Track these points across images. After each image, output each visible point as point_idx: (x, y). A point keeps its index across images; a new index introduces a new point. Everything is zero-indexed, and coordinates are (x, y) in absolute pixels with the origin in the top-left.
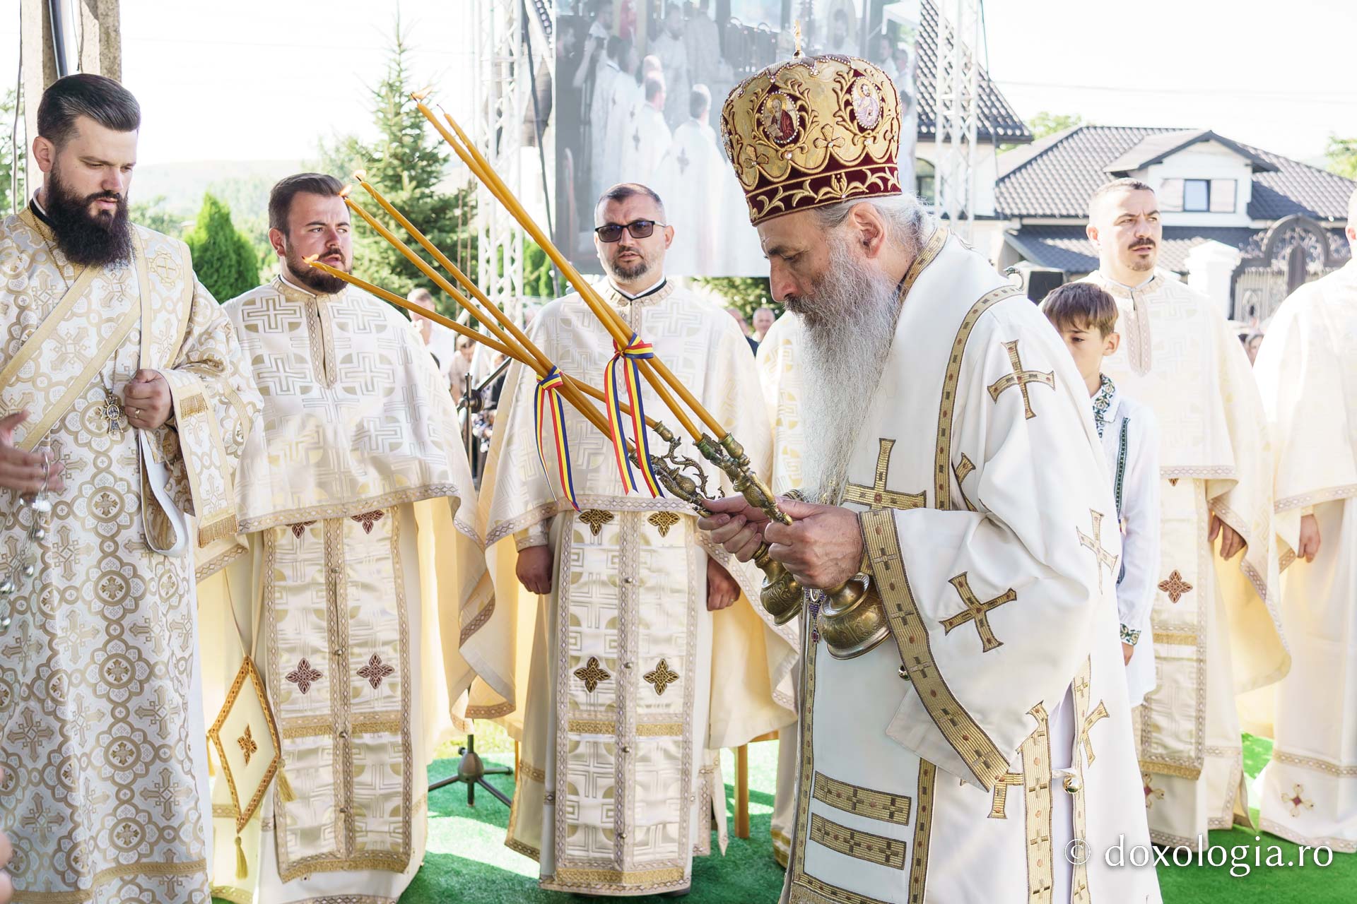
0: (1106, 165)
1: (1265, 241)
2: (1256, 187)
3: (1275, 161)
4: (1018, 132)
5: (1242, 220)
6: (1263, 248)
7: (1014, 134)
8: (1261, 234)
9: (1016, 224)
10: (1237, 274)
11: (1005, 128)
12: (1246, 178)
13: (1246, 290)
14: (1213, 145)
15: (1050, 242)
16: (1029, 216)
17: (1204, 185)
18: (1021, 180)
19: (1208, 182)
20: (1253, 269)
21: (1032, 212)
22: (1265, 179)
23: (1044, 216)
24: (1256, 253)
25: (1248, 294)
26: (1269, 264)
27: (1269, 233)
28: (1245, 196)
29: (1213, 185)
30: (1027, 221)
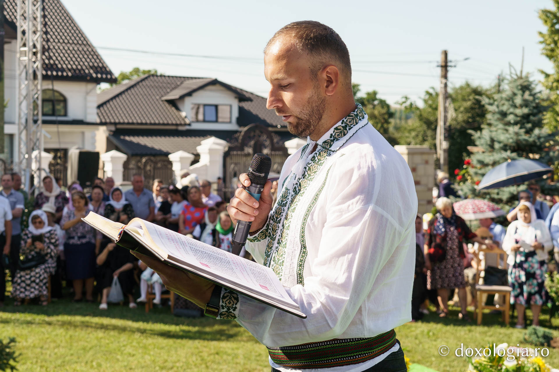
0: (162, 96)
1: (241, 138)
2: (241, 110)
3: (251, 96)
4: (109, 76)
5: (233, 127)
6: (240, 141)
7: (107, 77)
8: (238, 134)
9: (113, 128)
10: (226, 155)
11: (102, 74)
12: (235, 104)
13: (231, 164)
14: (218, 87)
15: (127, 138)
16: (120, 123)
17: (213, 108)
18: (116, 104)
19: (216, 107)
20: (235, 153)
21: (122, 121)
22: (246, 105)
23: (128, 123)
24: (236, 144)
25: (232, 166)
26: (242, 149)
27: (242, 134)
28: (235, 114)
29: (220, 108)
30: (119, 126)
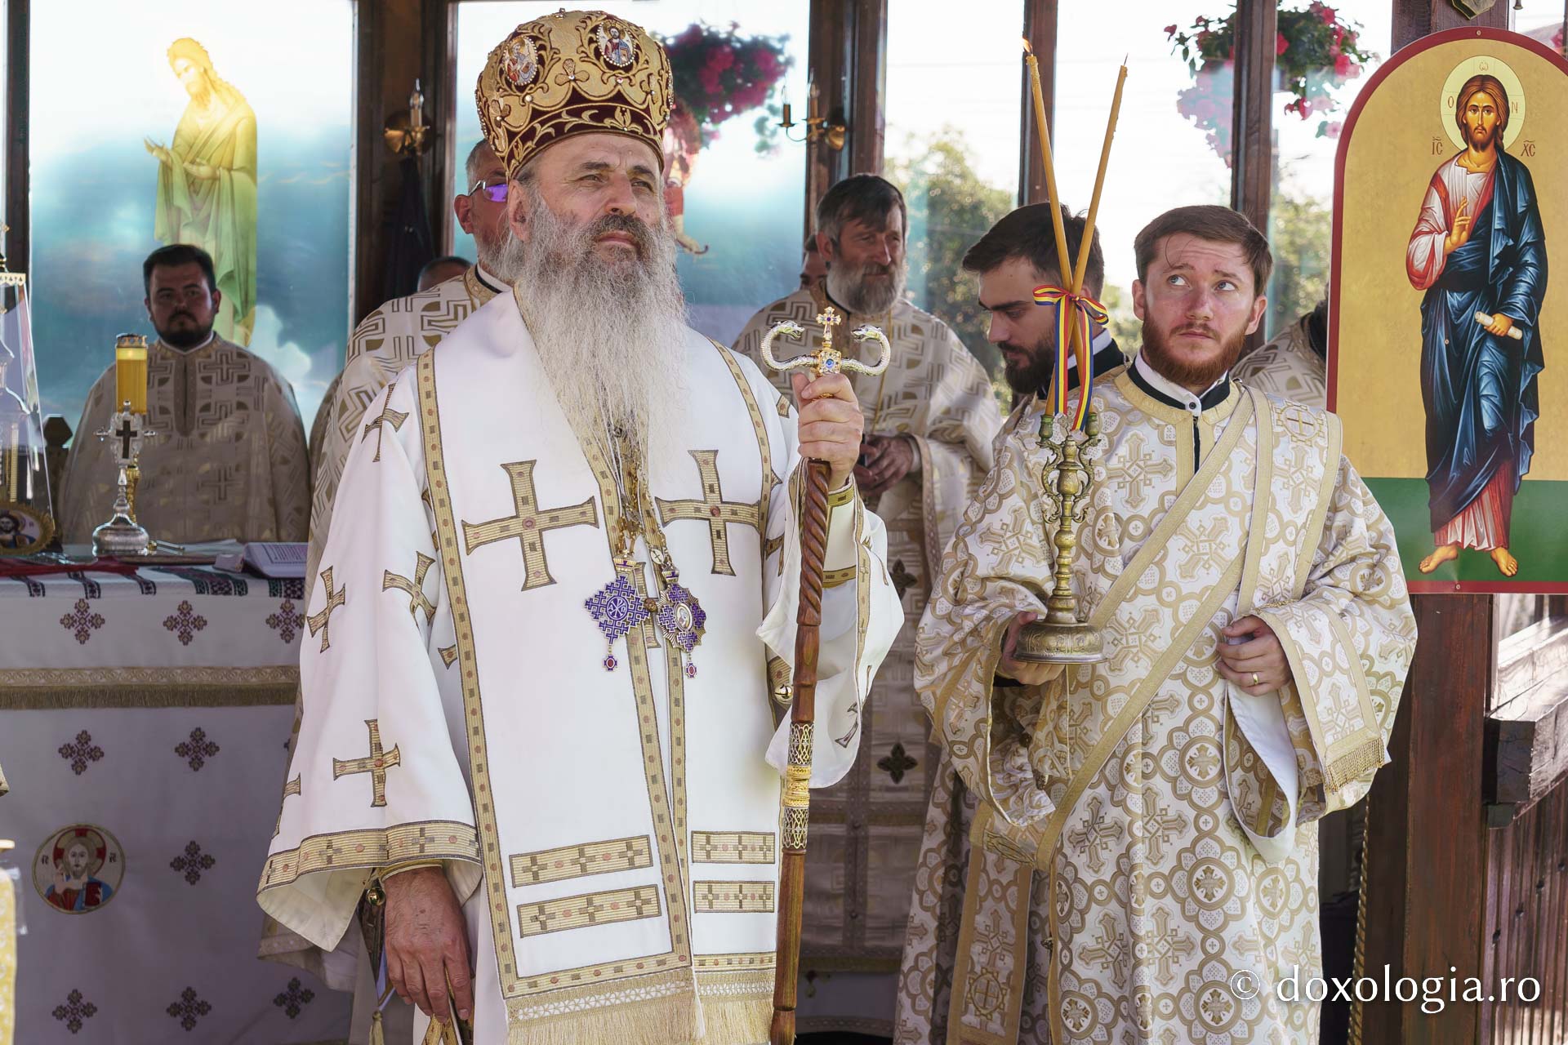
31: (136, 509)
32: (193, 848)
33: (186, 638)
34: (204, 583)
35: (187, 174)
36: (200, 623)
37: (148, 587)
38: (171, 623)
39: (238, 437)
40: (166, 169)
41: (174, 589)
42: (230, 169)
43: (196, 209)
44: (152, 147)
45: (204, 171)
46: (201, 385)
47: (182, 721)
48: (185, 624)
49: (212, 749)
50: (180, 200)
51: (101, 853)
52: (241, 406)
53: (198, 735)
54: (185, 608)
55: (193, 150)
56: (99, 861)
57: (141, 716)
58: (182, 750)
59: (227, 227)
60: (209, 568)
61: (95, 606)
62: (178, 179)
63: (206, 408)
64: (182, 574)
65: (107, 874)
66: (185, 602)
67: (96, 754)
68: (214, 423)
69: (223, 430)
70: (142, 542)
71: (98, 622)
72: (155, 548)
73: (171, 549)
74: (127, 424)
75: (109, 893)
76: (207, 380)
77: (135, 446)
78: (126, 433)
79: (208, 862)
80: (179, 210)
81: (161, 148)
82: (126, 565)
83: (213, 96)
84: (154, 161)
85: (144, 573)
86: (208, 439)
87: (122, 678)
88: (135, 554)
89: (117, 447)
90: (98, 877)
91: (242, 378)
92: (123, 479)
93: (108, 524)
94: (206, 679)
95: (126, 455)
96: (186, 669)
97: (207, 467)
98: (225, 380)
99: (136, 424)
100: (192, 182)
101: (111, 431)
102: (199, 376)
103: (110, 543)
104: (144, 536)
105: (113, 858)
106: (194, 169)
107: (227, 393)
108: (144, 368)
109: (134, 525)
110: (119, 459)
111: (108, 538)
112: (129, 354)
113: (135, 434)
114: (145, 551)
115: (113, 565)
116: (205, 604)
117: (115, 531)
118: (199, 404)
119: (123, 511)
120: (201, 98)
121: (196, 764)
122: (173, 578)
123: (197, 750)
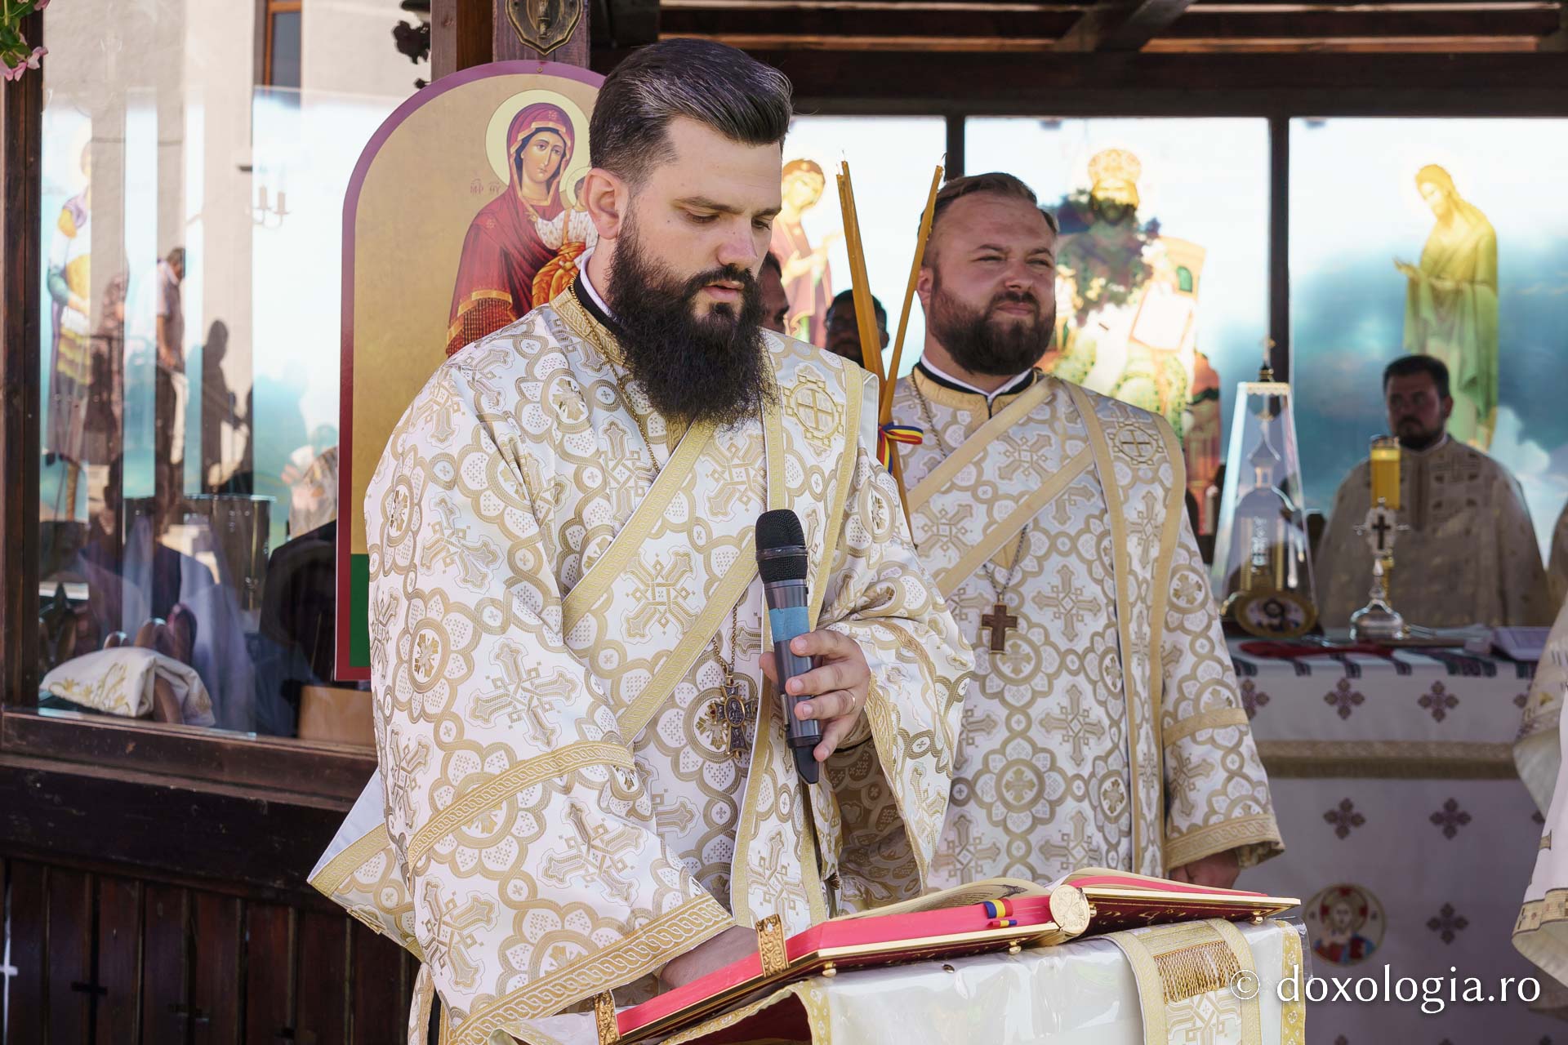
31: (1390, 598)
32: (1447, 910)
33: (1439, 715)
34: (1455, 666)
35: (1433, 289)
36: (1452, 702)
37: (1404, 668)
38: (1425, 702)
39: (1468, 532)
40: (1414, 285)
41: (1427, 671)
42: (1472, 281)
43: (1441, 320)
44: (1400, 265)
45: (1448, 285)
46: (1434, 485)
47: (1437, 792)
48: (1438, 702)
49: (1464, 819)
50: (1427, 312)
51: (1363, 911)
52: (1471, 503)
53: (1451, 805)
54: (1438, 688)
55: (1437, 266)
56: (1361, 919)
57: (1400, 788)
58: (1437, 819)
59: (1470, 336)
60: (1459, 651)
61: (1356, 685)
62: (1425, 293)
63: (1439, 505)
64: (1435, 657)
65: (1369, 931)
66: (1438, 683)
67: (1358, 820)
68: (1445, 519)
69: (1454, 525)
70: (1397, 627)
71: (1358, 699)
72: (1407, 633)
73: (1423, 633)
74: (1381, 518)
75: (1371, 949)
76: (1440, 479)
77: (1390, 539)
78: (1381, 527)
79: (1461, 923)
80: (1426, 323)
81: (1409, 266)
82: (1383, 647)
83: (1457, 217)
84: (1403, 277)
85: (1400, 655)
86: (1440, 534)
87: (1380, 751)
88: (1390, 638)
89: (1373, 540)
90: (1363, 933)
91: (1473, 477)
92: (1379, 568)
93: (1365, 610)
94: (1458, 753)
95: (1381, 546)
96: (1440, 744)
97: (1437, 561)
98: (1457, 479)
99: (1390, 518)
100: (1438, 297)
101: (1368, 525)
102: (1433, 475)
103: (1366, 628)
104: (1398, 620)
105: (1374, 917)
106: (1439, 284)
107: (1457, 491)
108: (1397, 468)
109: (1389, 611)
110: (1375, 551)
111: (1366, 623)
112: (1382, 455)
113: (1388, 528)
114: (1399, 635)
115: (1371, 647)
116: (1456, 684)
117: (1370, 616)
118: (1432, 502)
119: (1379, 599)
120: (1445, 218)
121: (1450, 832)
122: (1426, 660)
123: (1451, 819)
